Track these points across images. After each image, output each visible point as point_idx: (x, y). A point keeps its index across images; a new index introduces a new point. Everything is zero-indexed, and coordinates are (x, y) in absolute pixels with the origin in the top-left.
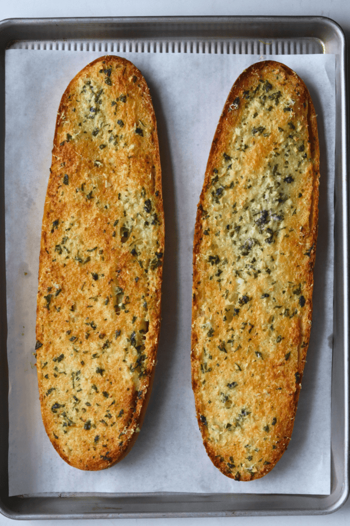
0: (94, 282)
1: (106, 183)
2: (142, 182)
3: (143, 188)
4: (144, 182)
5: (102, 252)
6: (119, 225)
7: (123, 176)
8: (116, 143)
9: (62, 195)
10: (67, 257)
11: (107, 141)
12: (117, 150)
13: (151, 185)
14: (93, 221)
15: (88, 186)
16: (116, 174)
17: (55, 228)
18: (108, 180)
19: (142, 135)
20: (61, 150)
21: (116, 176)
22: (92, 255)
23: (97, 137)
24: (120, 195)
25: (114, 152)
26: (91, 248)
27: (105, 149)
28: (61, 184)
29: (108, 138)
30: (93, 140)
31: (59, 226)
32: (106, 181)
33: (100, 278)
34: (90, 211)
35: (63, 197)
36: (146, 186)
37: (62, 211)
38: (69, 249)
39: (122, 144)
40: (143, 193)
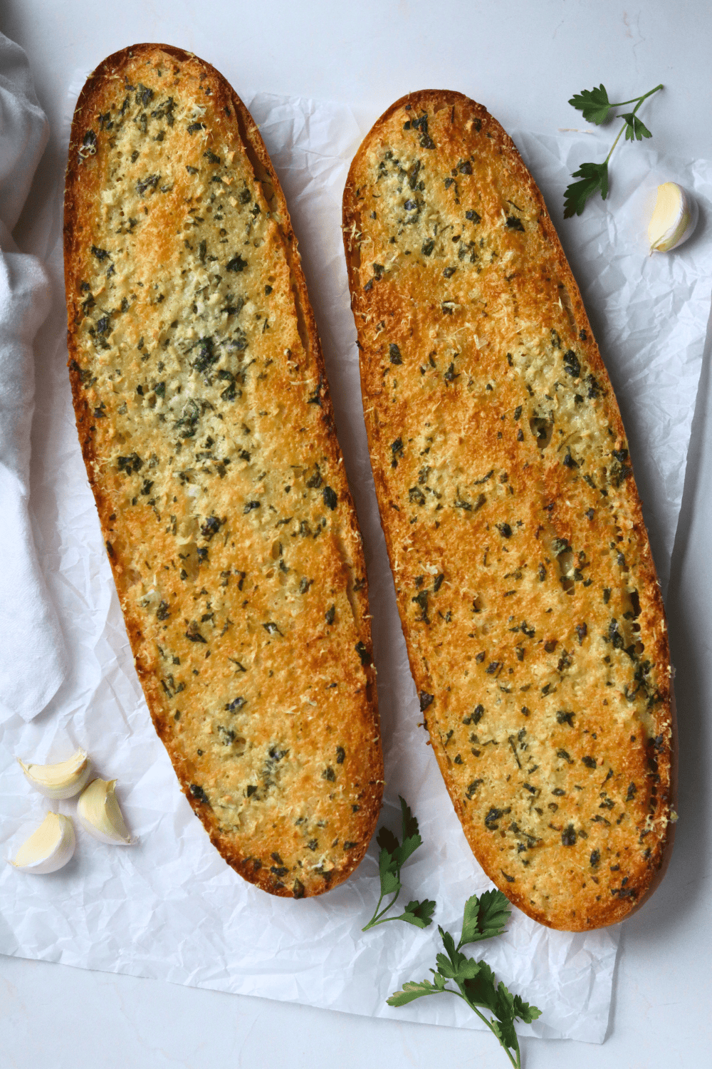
0: (505, 542)
1: (476, 340)
2: (547, 320)
3: (553, 332)
4: (550, 318)
5: (505, 478)
6: (525, 416)
7: (506, 319)
8: (474, 258)
9: (395, 387)
10: (439, 507)
11: (456, 258)
12: (479, 271)
13: (565, 321)
14: (470, 421)
15: (443, 356)
16: (492, 319)
17: (397, 457)
18: (478, 332)
19: (522, 229)
20: (369, 300)
21: (493, 322)
22: (487, 488)
23: (432, 255)
24: (510, 356)
25: (475, 275)
26: (481, 477)
27: (457, 275)
28: (387, 366)
29: (456, 251)
30: (428, 263)
31: (405, 449)
32: (475, 336)
33: (515, 530)
34: (459, 404)
35: (398, 389)
36: (558, 327)
37: (403, 420)
38: (438, 491)
39: (487, 256)
40: (556, 341)
